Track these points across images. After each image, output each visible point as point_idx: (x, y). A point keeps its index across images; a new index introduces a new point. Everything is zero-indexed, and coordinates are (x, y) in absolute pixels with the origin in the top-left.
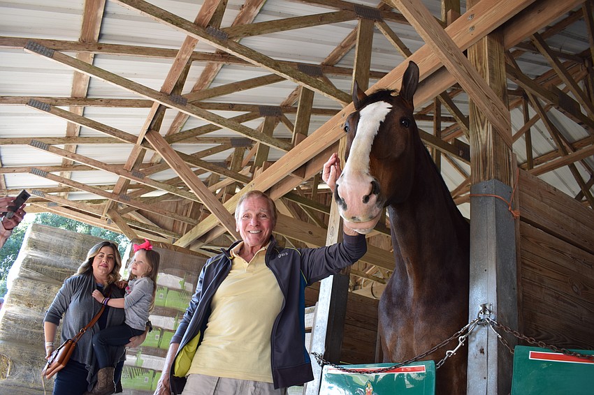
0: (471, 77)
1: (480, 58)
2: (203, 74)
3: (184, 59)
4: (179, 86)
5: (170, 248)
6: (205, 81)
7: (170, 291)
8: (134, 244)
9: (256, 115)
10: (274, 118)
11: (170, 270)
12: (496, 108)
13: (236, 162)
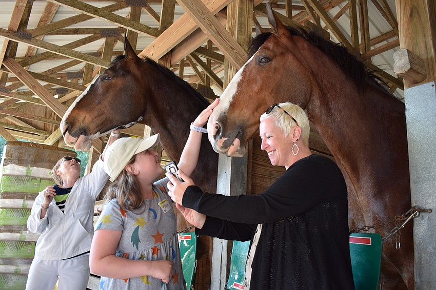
0: (220, 35)
1: (234, 14)
2: (47, 8)
3: (22, 6)
4: (24, 23)
5: (39, 147)
6: (50, 13)
7: (42, 181)
8: (8, 145)
9: (98, 37)
10: (113, 38)
11: (40, 164)
12: (239, 56)
13: (88, 74)
